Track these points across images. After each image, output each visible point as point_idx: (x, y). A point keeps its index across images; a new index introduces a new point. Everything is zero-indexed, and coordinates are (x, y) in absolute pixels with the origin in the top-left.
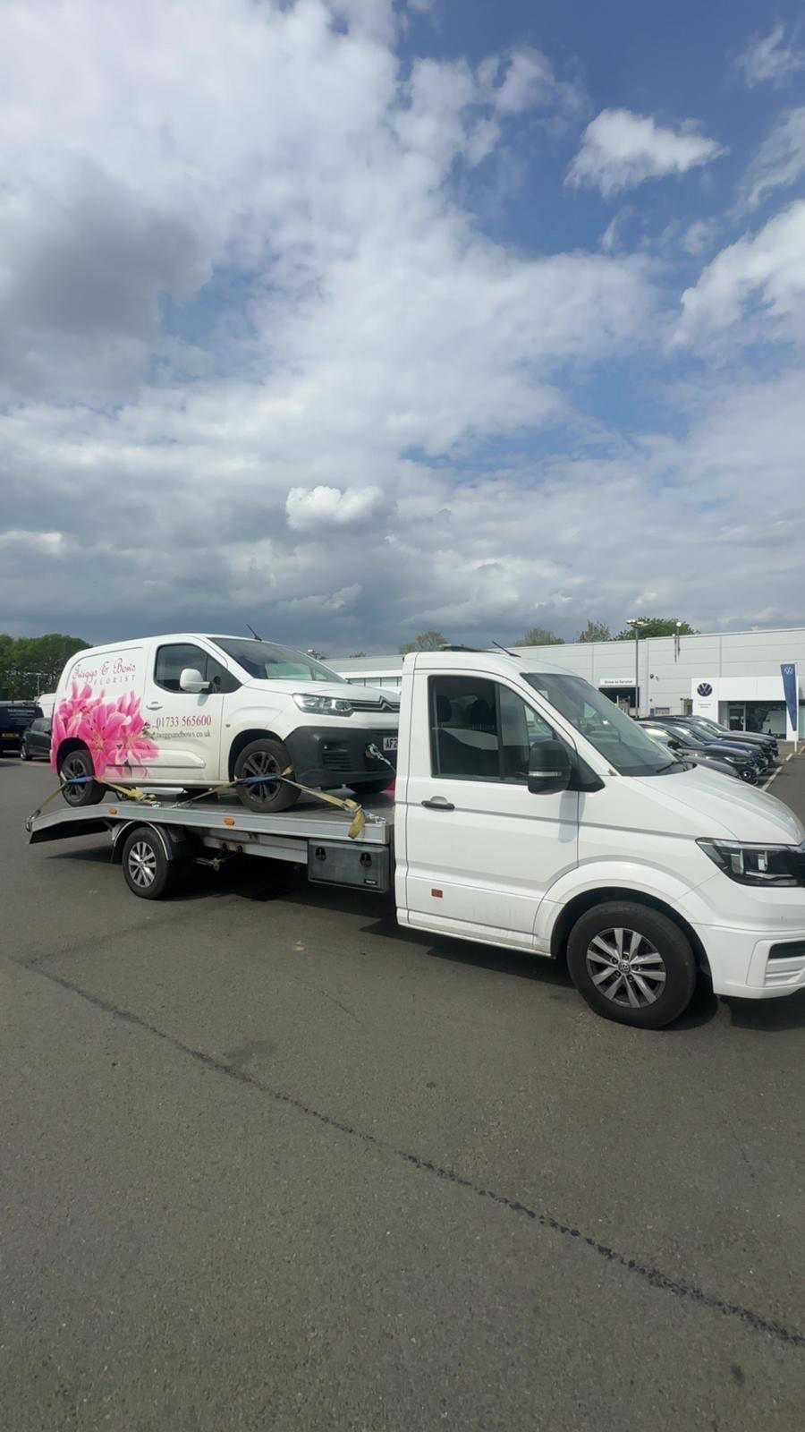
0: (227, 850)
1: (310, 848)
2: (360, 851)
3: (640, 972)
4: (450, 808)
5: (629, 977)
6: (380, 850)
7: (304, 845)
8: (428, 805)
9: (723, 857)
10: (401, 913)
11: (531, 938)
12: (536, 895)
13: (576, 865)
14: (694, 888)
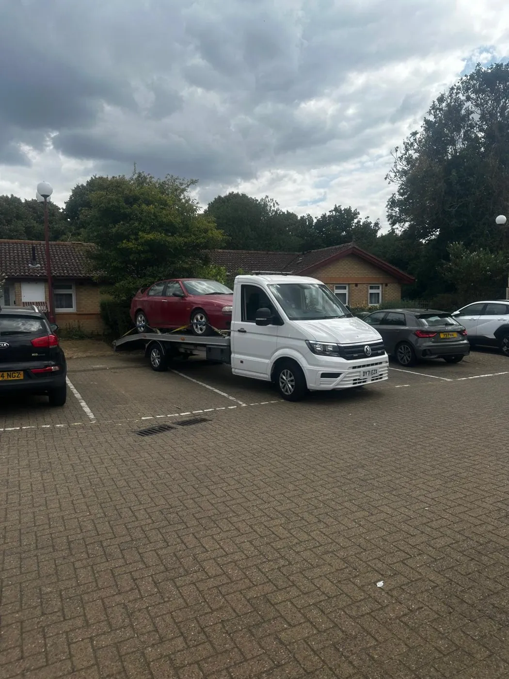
0: (187, 353)
1: (207, 348)
2: (220, 348)
4: (245, 332)
6: (226, 348)
7: (205, 349)
8: (239, 331)
9: (311, 346)
10: (233, 370)
11: (266, 376)
12: (267, 361)
13: (276, 350)
14: (304, 356)
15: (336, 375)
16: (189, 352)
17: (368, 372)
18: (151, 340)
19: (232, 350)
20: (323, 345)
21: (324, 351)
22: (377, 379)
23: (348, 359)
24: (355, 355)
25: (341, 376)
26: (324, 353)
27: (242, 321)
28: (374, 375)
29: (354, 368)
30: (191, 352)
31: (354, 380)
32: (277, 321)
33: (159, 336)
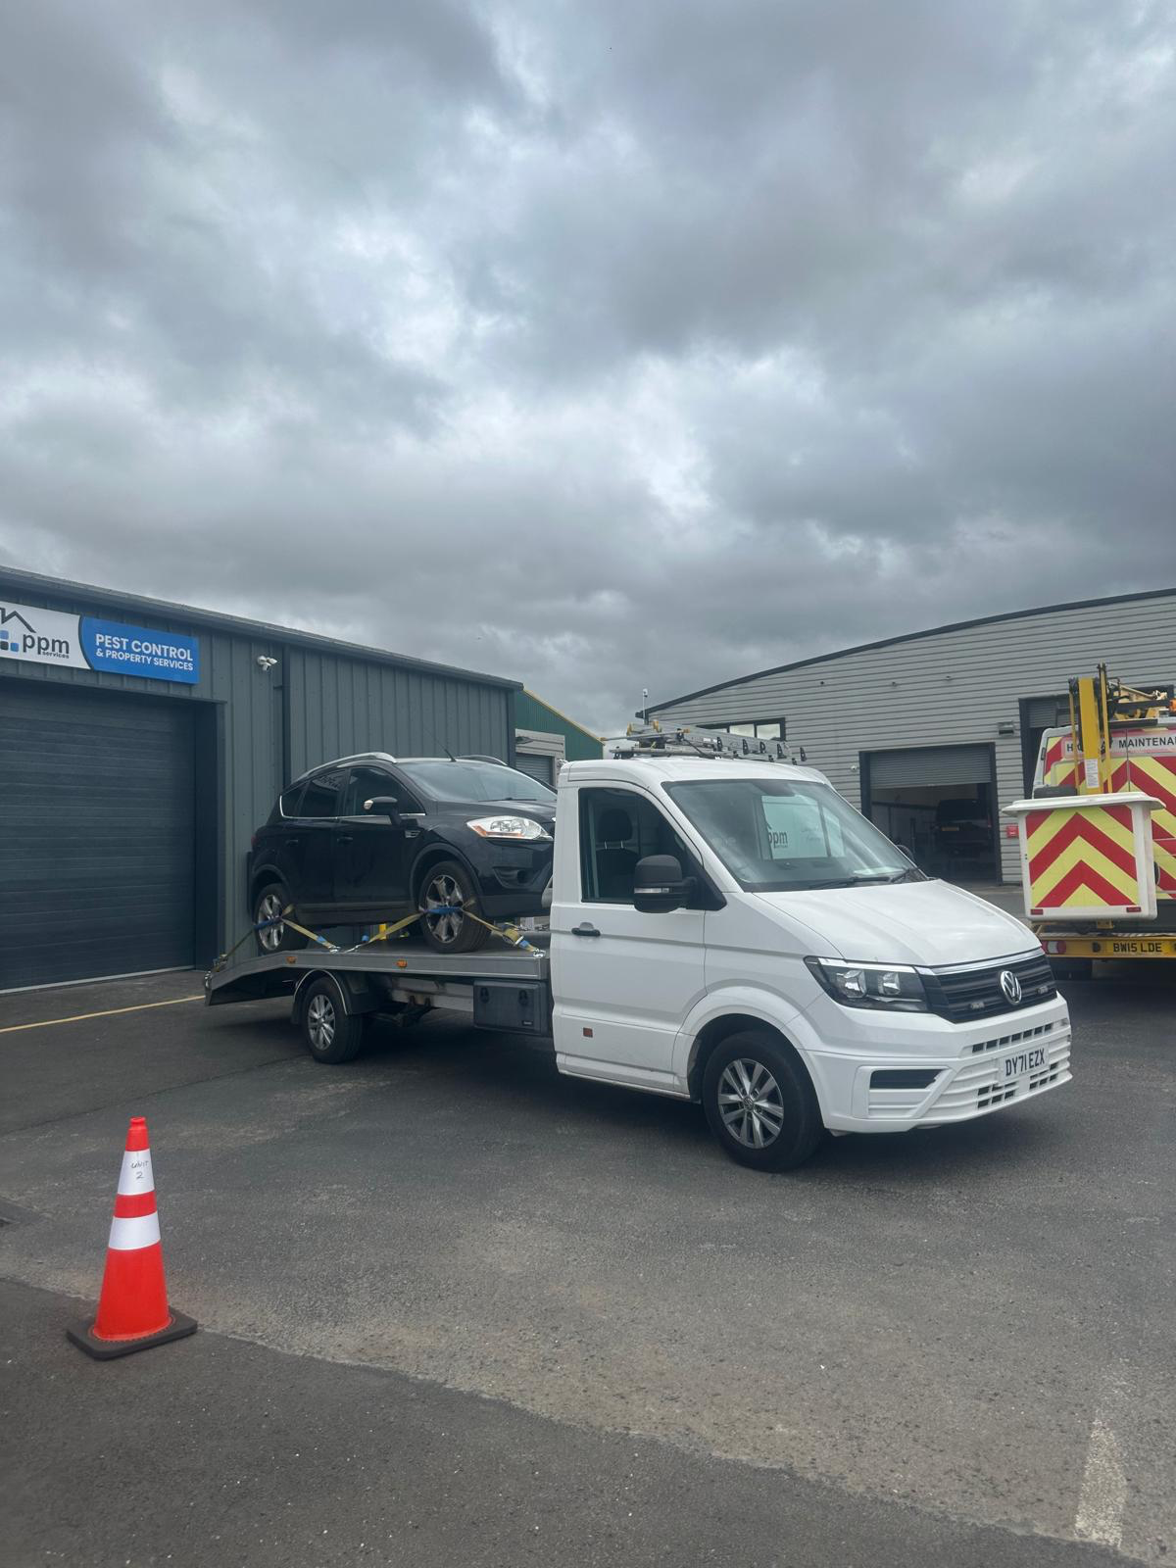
0: (415, 1004)
1: (476, 988)
2: (516, 989)
3: (760, 1115)
4: (596, 934)
5: (750, 1115)
6: (535, 987)
7: (469, 990)
8: (577, 932)
9: (826, 976)
10: (560, 1059)
11: (671, 1078)
12: (673, 1028)
13: (705, 993)
14: (803, 1012)
15: (921, 1078)
16: (420, 1001)
17: (1019, 1061)
18: (310, 969)
19: (554, 993)
20: (866, 972)
21: (871, 996)
22: (1043, 1082)
23: (957, 1017)
24: (978, 1005)
25: (940, 1079)
26: (869, 1000)
27: (585, 899)
28: (1037, 1070)
29: (977, 1048)
30: (428, 1001)
31: (983, 1091)
32: (703, 895)
33: (331, 954)
